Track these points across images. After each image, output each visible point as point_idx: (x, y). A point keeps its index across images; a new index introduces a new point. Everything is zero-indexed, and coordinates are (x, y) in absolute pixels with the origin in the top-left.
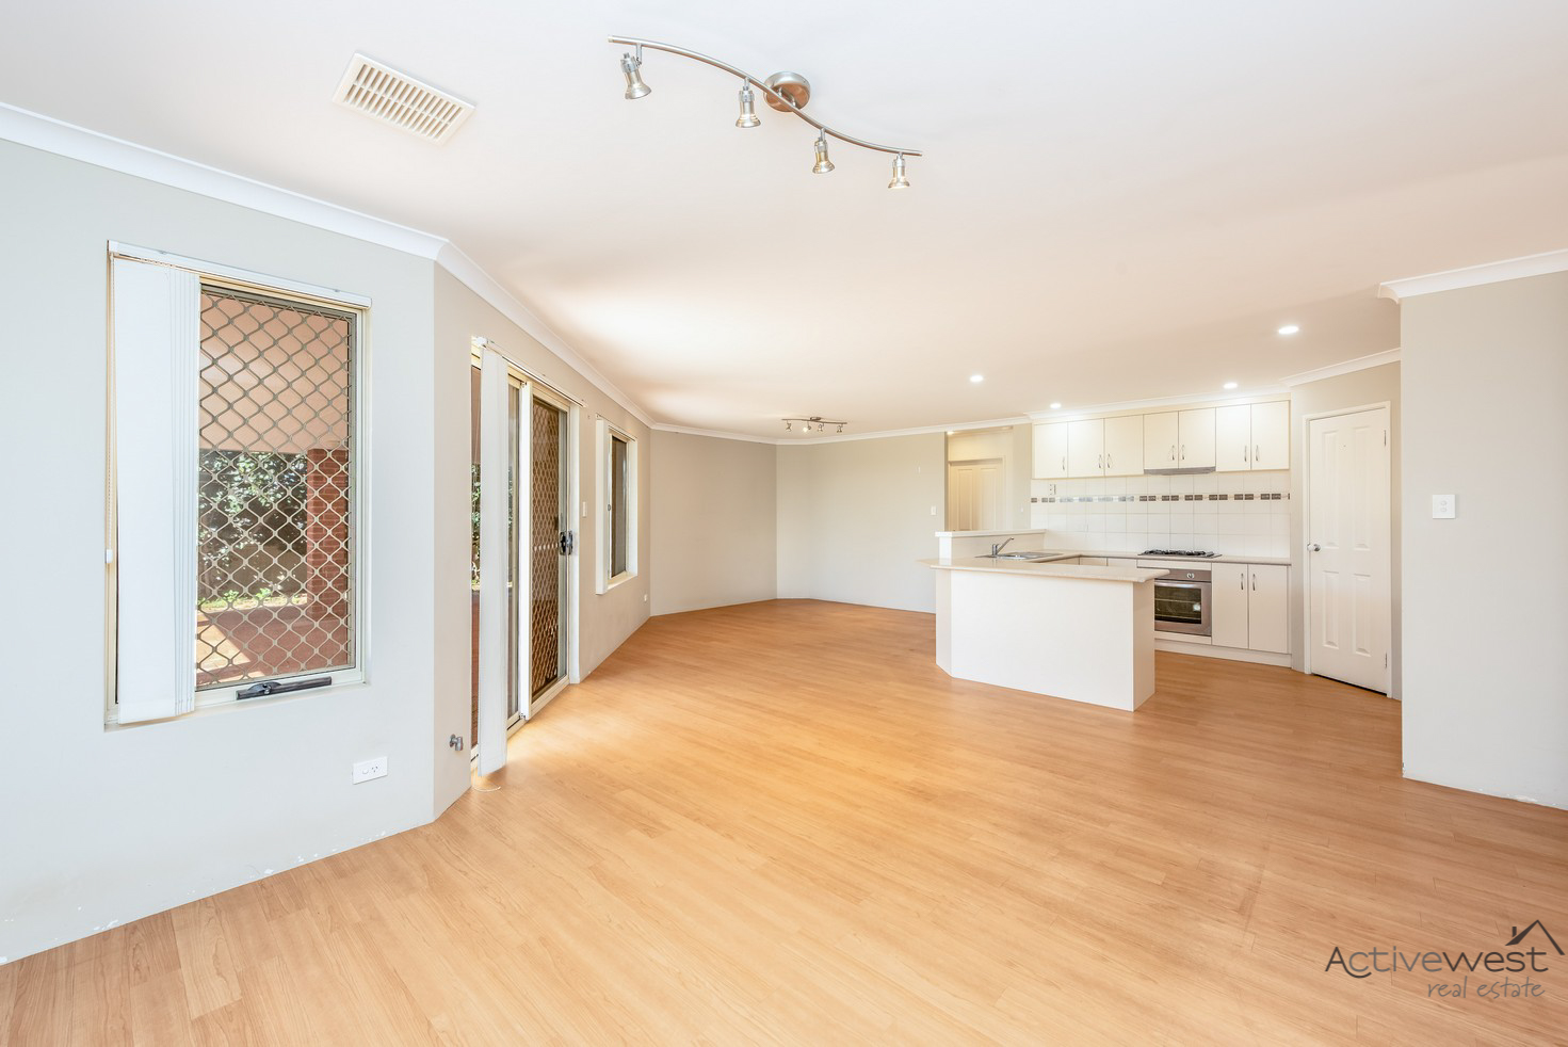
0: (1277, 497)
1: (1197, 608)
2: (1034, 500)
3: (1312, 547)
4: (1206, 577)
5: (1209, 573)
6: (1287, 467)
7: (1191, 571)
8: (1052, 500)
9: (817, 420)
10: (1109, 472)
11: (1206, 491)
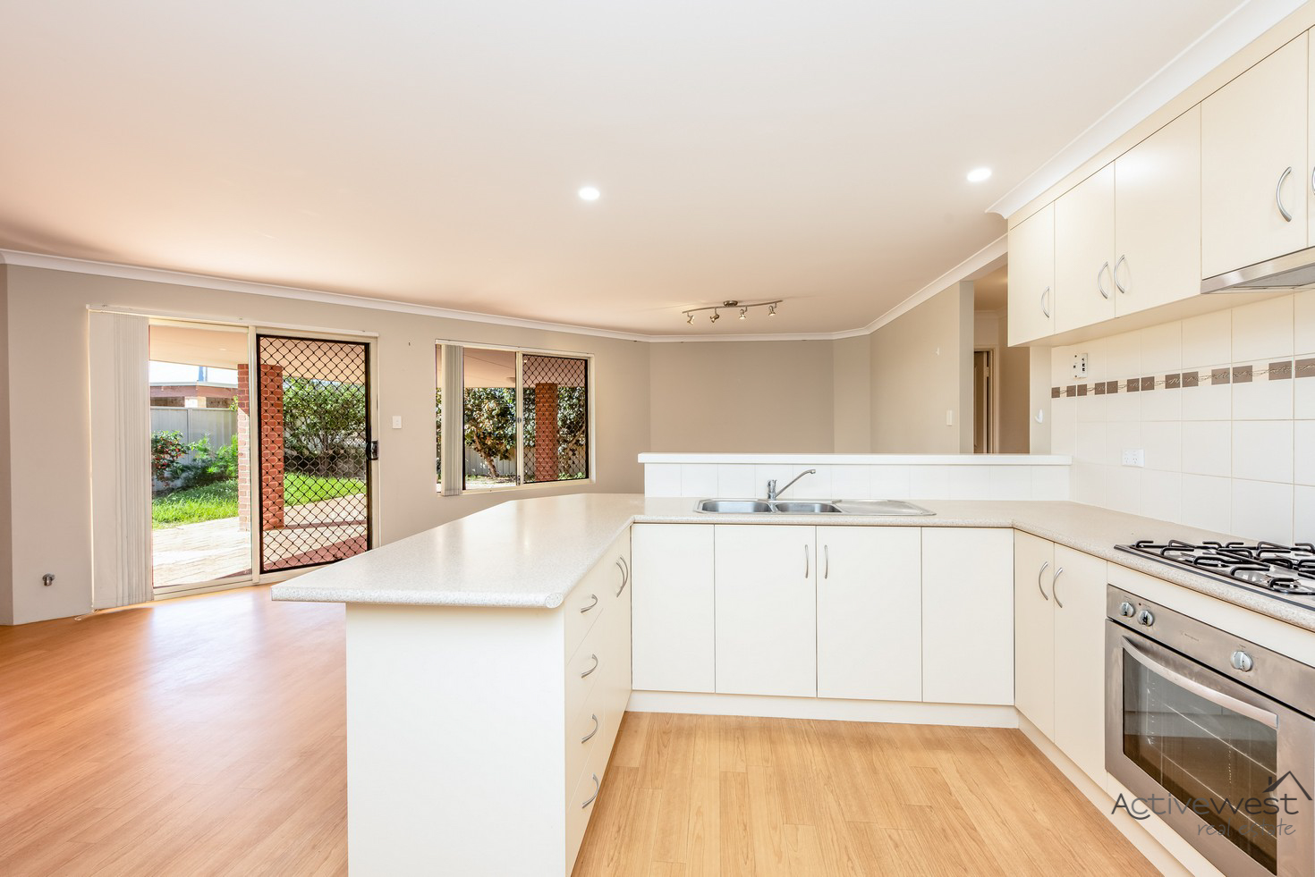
2: (1056, 393)
8: (1082, 390)
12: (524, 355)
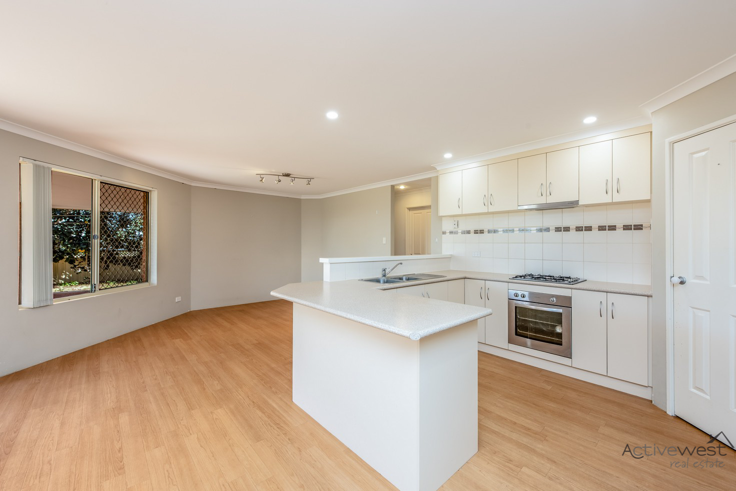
0: (639, 227)
1: (558, 330)
2: (444, 233)
3: (676, 280)
4: (566, 302)
5: (569, 299)
6: (649, 198)
7: (553, 296)
8: (456, 233)
9: (288, 175)
10: (492, 209)
11: (573, 224)
12: (101, 182)
